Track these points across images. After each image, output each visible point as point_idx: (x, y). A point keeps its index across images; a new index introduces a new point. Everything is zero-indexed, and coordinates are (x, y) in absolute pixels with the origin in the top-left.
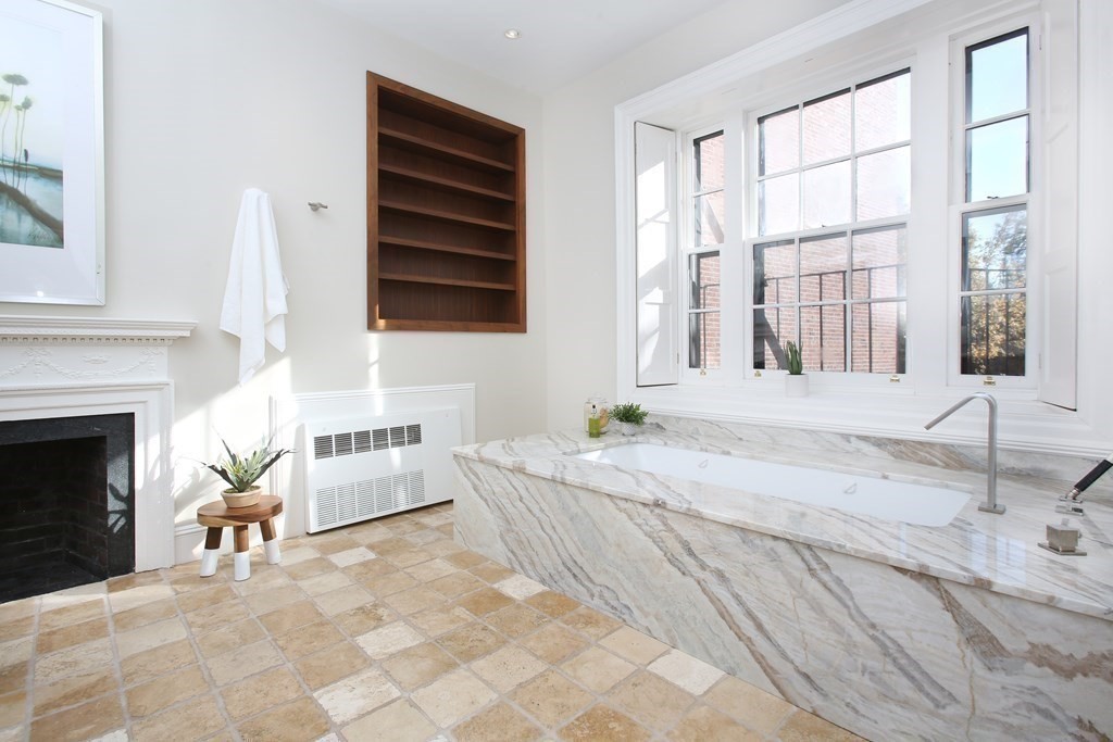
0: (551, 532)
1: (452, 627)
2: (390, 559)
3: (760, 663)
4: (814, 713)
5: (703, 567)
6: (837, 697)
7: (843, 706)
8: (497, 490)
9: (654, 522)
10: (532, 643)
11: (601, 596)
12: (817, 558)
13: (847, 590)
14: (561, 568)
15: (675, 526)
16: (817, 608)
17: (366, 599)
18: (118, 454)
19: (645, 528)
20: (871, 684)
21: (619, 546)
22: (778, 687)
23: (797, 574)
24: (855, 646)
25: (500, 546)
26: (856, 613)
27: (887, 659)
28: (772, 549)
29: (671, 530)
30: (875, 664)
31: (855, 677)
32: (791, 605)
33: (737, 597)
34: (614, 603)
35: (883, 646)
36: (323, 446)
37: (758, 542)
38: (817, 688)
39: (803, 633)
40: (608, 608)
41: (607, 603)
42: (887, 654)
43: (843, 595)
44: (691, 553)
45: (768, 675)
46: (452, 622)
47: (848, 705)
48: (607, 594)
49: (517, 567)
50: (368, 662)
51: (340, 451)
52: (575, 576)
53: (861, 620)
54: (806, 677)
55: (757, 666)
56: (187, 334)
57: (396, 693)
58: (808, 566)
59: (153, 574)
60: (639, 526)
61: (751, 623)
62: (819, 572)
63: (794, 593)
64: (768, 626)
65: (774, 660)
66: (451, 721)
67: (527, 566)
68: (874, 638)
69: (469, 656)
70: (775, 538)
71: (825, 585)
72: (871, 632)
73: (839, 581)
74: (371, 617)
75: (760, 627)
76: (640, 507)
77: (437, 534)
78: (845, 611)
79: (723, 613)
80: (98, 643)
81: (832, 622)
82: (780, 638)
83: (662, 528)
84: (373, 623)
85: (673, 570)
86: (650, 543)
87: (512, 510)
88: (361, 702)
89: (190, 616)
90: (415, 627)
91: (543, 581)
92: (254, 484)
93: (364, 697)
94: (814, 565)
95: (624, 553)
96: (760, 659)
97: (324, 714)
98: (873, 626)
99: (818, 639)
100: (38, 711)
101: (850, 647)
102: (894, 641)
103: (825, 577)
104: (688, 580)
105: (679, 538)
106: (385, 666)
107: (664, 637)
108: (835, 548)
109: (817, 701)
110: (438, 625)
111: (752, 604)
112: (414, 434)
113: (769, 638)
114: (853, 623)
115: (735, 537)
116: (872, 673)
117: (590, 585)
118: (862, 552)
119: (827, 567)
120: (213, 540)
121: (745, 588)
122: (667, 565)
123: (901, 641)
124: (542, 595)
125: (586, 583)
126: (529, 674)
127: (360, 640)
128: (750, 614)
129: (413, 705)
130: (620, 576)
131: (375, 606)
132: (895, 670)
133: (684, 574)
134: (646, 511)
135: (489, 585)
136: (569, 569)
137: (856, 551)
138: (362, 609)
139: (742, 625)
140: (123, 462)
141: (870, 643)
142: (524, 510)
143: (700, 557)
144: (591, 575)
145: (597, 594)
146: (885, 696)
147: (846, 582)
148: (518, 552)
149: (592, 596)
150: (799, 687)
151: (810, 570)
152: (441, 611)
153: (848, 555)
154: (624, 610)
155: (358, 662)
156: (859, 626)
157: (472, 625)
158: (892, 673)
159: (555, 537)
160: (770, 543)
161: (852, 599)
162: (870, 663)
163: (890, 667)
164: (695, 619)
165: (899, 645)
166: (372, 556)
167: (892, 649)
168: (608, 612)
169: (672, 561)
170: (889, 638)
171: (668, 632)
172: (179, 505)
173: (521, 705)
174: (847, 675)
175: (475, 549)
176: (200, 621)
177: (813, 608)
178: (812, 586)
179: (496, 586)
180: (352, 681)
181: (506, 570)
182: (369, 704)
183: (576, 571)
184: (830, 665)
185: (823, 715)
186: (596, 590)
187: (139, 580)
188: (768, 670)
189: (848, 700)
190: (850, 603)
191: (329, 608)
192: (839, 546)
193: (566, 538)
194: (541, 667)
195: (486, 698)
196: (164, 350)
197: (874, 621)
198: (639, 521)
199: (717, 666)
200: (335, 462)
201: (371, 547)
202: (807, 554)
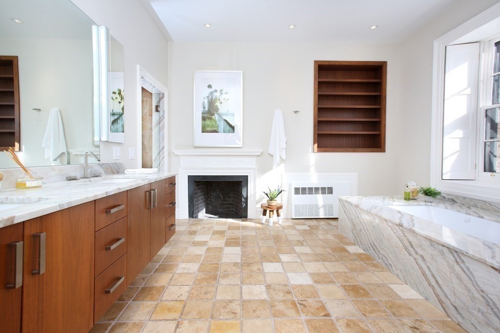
0: (367, 232)
1: (323, 252)
2: (313, 231)
3: (437, 297)
4: (459, 324)
5: (417, 253)
6: (468, 319)
7: (470, 324)
8: (351, 213)
9: (400, 232)
10: (347, 264)
11: (382, 259)
12: (460, 257)
13: (471, 273)
14: (370, 246)
15: (407, 235)
16: (459, 278)
17: (301, 239)
18: (244, 186)
19: (397, 234)
20: (482, 317)
21: (388, 240)
22: (444, 310)
23: (451, 263)
24: (475, 299)
25: (351, 234)
26: (476, 285)
27: (489, 308)
28: (442, 250)
29: (406, 236)
30: (484, 308)
31: (475, 312)
32: (449, 275)
33: (428, 268)
34: (386, 262)
35: (487, 301)
36: (297, 191)
37: (436, 246)
38: (460, 314)
39: (454, 288)
40: (384, 264)
41: (384, 262)
42: (488, 305)
43: (470, 275)
44: (412, 246)
45: (440, 303)
46: (324, 251)
47: (472, 324)
48: (384, 258)
49: (356, 243)
50: (295, 253)
51: (303, 193)
52: (374, 250)
53: (477, 287)
54: (456, 308)
55: (436, 298)
56: (260, 154)
57: (299, 261)
58: (456, 260)
59: (251, 220)
60: (395, 233)
61: (434, 280)
62: (460, 263)
63: (450, 270)
64: (440, 282)
65: (443, 298)
66: (311, 271)
67: (360, 244)
68: (483, 297)
69: (324, 260)
70: (443, 246)
71: (462, 269)
72: (482, 294)
73: (468, 269)
74: (301, 243)
75: (437, 282)
76: (395, 226)
77: (334, 227)
78: (471, 282)
79: (424, 274)
80: (238, 231)
81: (465, 286)
82: (445, 288)
83: (402, 235)
84: (300, 245)
85: (406, 252)
86: (398, 240)
87: (355, 221)
88: (289, 260)
89: (257, 231)
90: (312, 249)
91: (364, 250)
92: (275, 199)
93: (290, 259)
94: (458, 260)
95: (390, 243)
96: (437, 296)
97: (280, 259)
98: (483, 291)
99: (459, 292)
100: (227, 239)
101: (473, 299)
102: (491, 300)
103: (463, 266)
104: (411, 257)
105: (408, 239)
106: (299, 255)
107: (402, 279)
108: (465, 253)
109: (460, 319)
110: (319, 250)
111: (434, 272)
112: (330, 190)
113: (440, 287)
114: (474, 288)
115: (428, 243)
116: (482, 312)
117: (379, 254)
118: (476, 257)
119: (463, 262)
120: (264, 213)
121: (431, 265)
122: (404, 250)
123: (494, 301)
124: (361, 254)
125: (377, 253)
126: (341, 270)
127: (295, 247)
128: (433, 276)
129: (302, 264)
130: (388, 252)
131: (303, 241)
132: (492, 313)
133: (410, 255)
134: (397, 228)
135: (343, 246)
136: (372, 247)
137: (473, 256)
138: (299, 241)
139: (430, 280)
140: (245, 188)
141: (481, 299)
142: (359, 222)
143: (416, 249)
144: (379, 250)
145: (381, 258)
146: (488, 324)
147: (471, 269)
148: (357, 238)
149: (379, 258)
150: (452, 311)
151: (456, 261)
152: (322, 248)
153: (469, 257)
154: (390, 266)
155: (292, 252)
156: (477, 290)
157: (330, 254)
158: (491, 314)
159: (368, 233)
160: (441, 247)
161: (474, 277)
162: (481, 308)
163: (490, 311)
164: (414, 274)
165: (494, 302)
166: (308, 228)
167: (491, 304)
168: (384, 265)
169: (406, 249)
170: (490, 298)
171: (404, 277)
172: (257, 202)
173: (333, 276)
174: (472, 311)
175: (344, 235)
176: (259, 232)
177: (458, 278)
178: (457, 268)
179: (345, 247)
180: (289, 255)
181: (352, 243)
182: (291, 261)
183: (374, 247)
184: (465, 305)
185: (462, 326)
186: (381, 256)
187: (248, 220)
188: (440, 301)
189: (473, 322)
190: (473, 279)
191: (290, 238)
192: (466, 252)
193: (371, 234)
194: (346, 270)
195: (323, 270)
196: (255, 158)
197: (483, 289)
198: (395, 231)
199: (422, 295)
200: (301, 196)
201: (309, 226)
202: (455, 254)
